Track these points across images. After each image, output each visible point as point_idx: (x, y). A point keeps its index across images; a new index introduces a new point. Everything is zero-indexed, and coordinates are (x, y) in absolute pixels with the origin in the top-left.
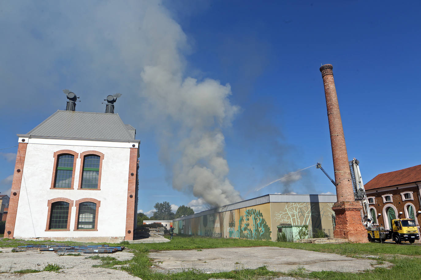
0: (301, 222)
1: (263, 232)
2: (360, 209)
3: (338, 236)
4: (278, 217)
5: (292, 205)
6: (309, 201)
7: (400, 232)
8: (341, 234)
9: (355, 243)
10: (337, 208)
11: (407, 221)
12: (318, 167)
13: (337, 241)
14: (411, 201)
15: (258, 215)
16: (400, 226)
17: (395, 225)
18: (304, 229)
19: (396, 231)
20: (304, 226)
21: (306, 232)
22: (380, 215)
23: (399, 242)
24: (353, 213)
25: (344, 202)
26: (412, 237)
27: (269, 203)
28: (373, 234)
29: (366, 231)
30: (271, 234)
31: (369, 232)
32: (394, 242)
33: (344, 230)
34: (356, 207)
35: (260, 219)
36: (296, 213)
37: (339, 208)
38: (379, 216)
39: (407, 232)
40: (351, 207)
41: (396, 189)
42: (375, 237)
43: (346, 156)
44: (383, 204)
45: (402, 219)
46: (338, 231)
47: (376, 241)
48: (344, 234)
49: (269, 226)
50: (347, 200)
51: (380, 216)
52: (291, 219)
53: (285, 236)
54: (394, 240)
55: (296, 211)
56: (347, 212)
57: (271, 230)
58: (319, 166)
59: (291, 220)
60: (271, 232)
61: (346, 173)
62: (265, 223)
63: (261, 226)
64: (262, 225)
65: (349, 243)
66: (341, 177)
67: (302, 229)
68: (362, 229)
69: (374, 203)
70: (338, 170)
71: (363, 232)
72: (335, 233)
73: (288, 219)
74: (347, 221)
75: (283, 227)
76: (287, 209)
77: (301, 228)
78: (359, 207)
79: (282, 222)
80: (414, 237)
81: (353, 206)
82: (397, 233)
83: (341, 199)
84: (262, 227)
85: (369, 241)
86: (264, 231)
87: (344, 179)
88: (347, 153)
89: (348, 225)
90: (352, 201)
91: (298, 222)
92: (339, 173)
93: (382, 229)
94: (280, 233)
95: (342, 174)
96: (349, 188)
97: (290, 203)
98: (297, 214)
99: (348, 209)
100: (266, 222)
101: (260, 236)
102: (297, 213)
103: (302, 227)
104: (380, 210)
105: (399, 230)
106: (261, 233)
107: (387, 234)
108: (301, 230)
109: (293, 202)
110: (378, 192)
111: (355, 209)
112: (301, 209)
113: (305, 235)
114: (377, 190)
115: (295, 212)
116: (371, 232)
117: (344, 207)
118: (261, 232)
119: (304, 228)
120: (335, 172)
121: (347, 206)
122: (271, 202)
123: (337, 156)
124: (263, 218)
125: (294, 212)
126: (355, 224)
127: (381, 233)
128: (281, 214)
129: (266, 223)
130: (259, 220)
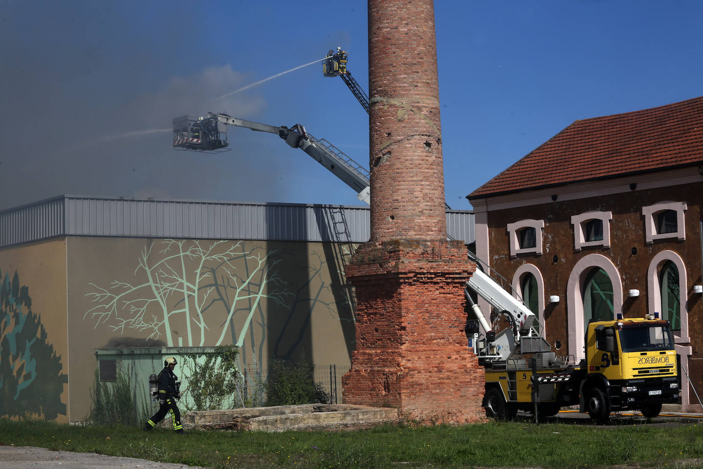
0: (212, 335)
1: (28, 377)
2: (465, 275)
3: (358, 398)
4: (103, 309)
5: (176, 250)
6: (262, 233)
7: (610, 373)
8: (373, 389)
9: (429, 424)
10: (365, 271)
11: (644, 329)
12: (331, 72)
13: (348, 420)
14: (674, 244)
15: (10, 296)
16: (612, 348)
17: (596, 345)
18: (217, 366)
19: (598, 368)
20: (219, 352)
21: (228, 377)
22: (556, 303)
23: (600, 418)
24: (434, 293)
25: (396, 243)
26: (651, 393)
27: (62, 237)
28: (513, 386)
29: (481, 371)
30: (67, 387)
31: (494, 377)
32: (586, 416)
33: (387, 370)
34: (446, 268)
35: (17, 316)
36: (189, 289)
37: (375, 269)
38: (551, 306)
39: (636, 372)
40: (425, 266)
41: (628, 190)
42: (518, 396)
43: (425, 29)
44: (571, 257)
45: (627, 320)
46: (363, 373)
47: (520, 412)
48: (387, 387)
49: (58, 351)
50: (412, 234)
51: (557, 307)
52: (166, 316)
53: (129, 400)
54: (586, 408)
55: (191, 279)
56: (405, 290)
57: (66, 370)
58: (336, 64)
59: (166, 321)
60: (64, 379)
61: (419, 109)
62: (39, 335)
63: (20, 349)
64: (28, 345)
65: (400, 425)
66: (394, 127)
67: (207, 363)
68: (464, 363)
69: (539, 249)
70: (384, 93)
71: (467, 378)
72: (351, 383)
73: (148, 319)
74: (404, 328)
75: (121, 355)
76: (147, 268)
77: (202, 360)
78: (462, 268)
79: (120, 329)
80: (659, 392)
81: (434, 264)
82: (599, 379)
83: (389, 230)
84: (28, 353)
85: (489, 413)
86: (34, 375)
87: (409, 137)
88: (432, 17)
89: (403, 347)
90: (432, 241)
91: (196, 330)
92: (391, 106)
93: (550, 364)
94: (109, 385)
95: (400, 113)
96: (426, 178)
97: (166, 241)
98: (196, 295)
99: (412, 275)
100: (43, 331)
101: (16, 398)
102: (196, 288)
103: (210, 356)
104: (558, 284)
105: (608, 365)
106: (22, 384)
107: (563, 382)
108: (206, 368)
109: (180, 235)
110: (559, 199)
111: (443, 274)
112: (213, 271)
113: (222, 394)
114: (553, 191)
115: (186, 284)
116: (506, 375)
117: (396, 266)
118: (21, 380)
119: (219, 359)
120: (375, 103)
121: (409, 263)
122: (72, 232)
123: (385, 28)
124: (30, 313)
125: (181, 286)
126: (438, 344)
127: (540, 379)
128: (117, 291)
129: (44, 335)
130: (12, 321)
